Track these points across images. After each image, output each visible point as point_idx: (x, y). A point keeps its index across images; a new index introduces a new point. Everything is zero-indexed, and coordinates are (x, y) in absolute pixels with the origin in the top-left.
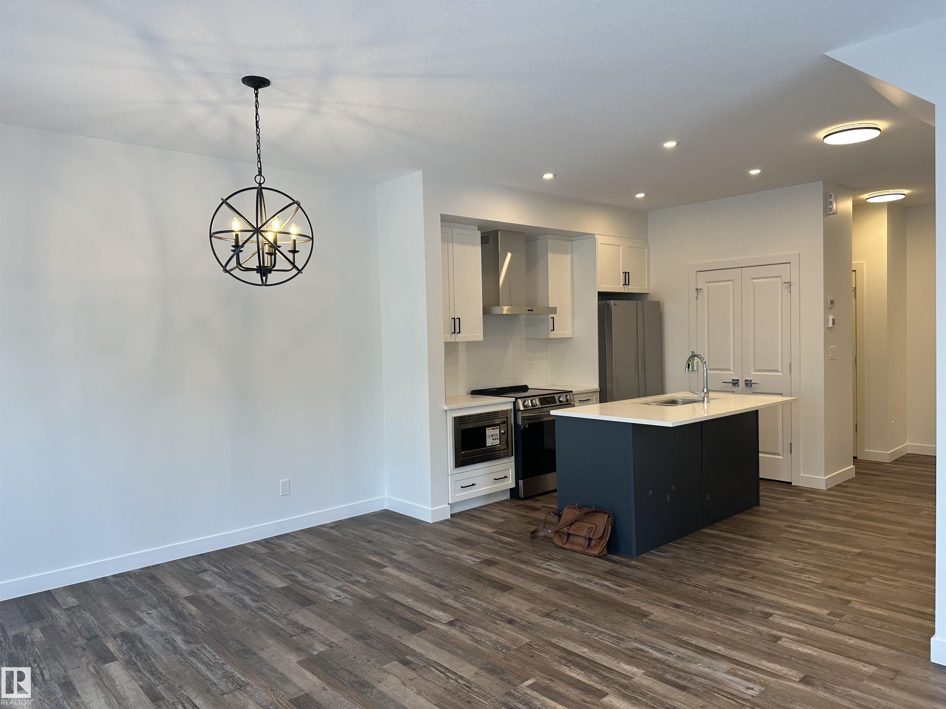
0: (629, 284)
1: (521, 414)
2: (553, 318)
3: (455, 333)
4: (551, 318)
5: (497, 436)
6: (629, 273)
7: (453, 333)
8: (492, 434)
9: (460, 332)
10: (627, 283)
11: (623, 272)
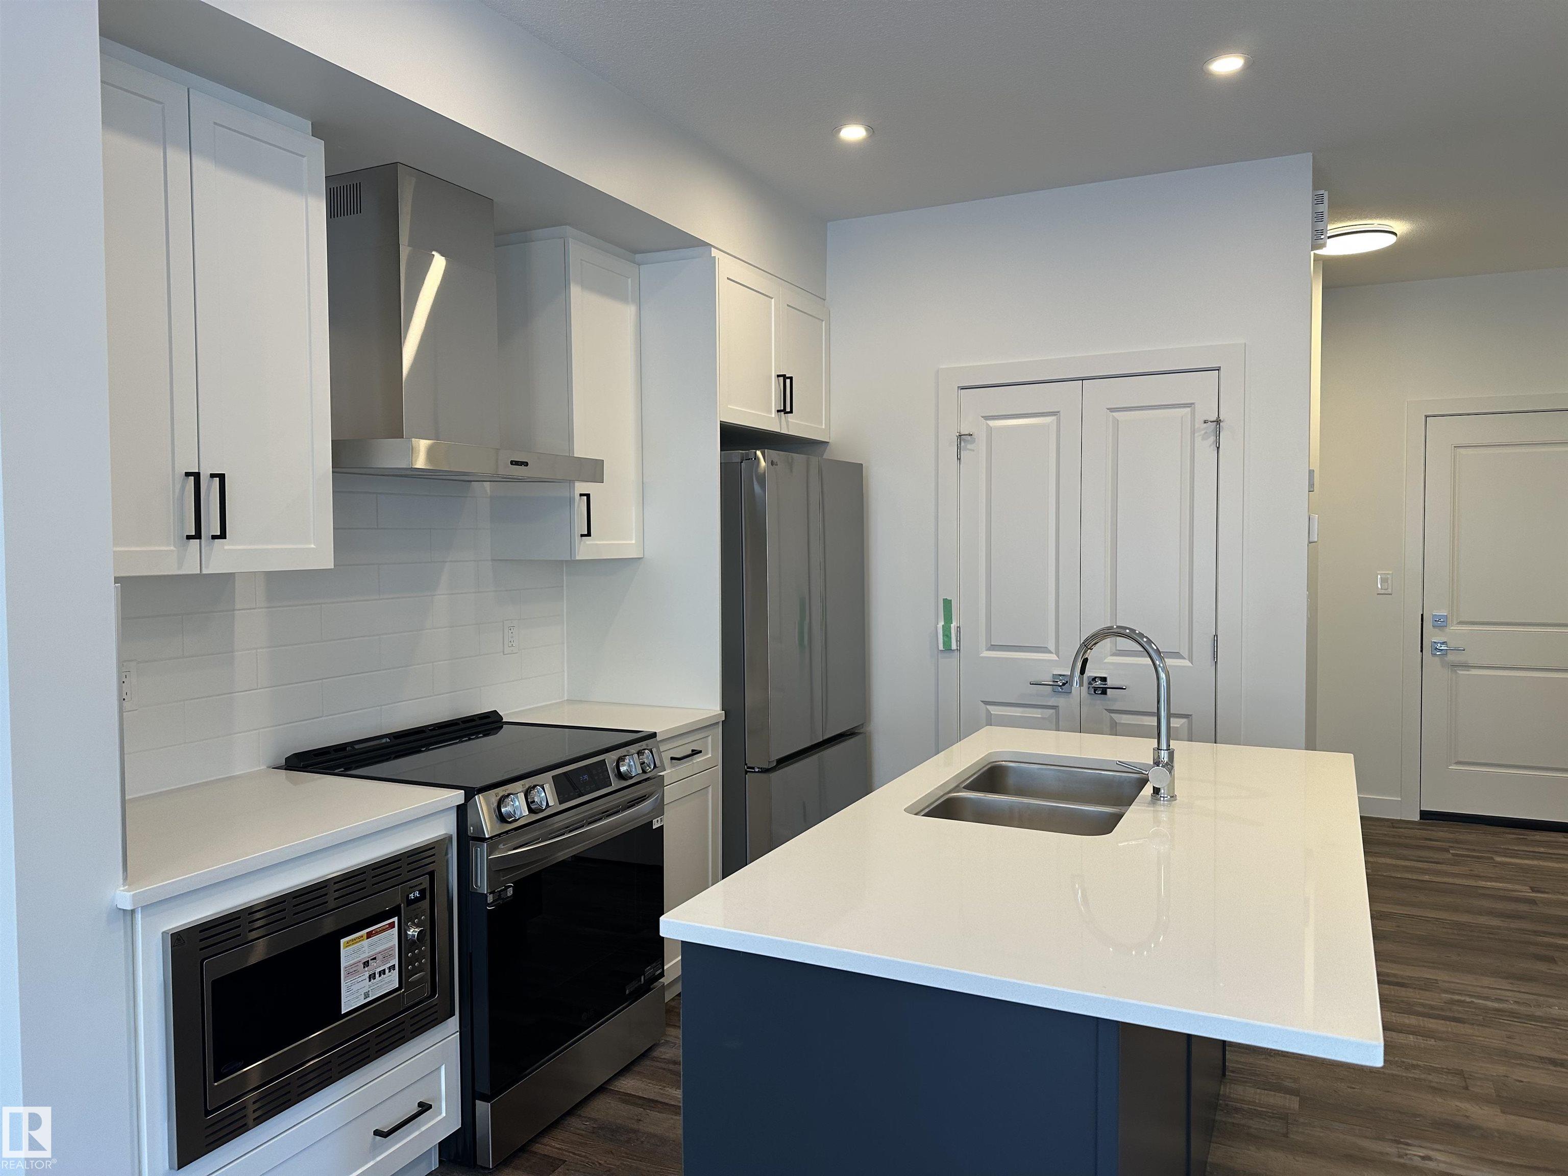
0: (791, 412)
1: (489, 854)
2: (588, 496)
3: (198, 536)
4: (581, 495)
5: (386, 958)
6: (791, 378)
7: (189, 537)
8: (364, 956)
9: (223, 535)
10: (788, 409)
11: (778, 376)
